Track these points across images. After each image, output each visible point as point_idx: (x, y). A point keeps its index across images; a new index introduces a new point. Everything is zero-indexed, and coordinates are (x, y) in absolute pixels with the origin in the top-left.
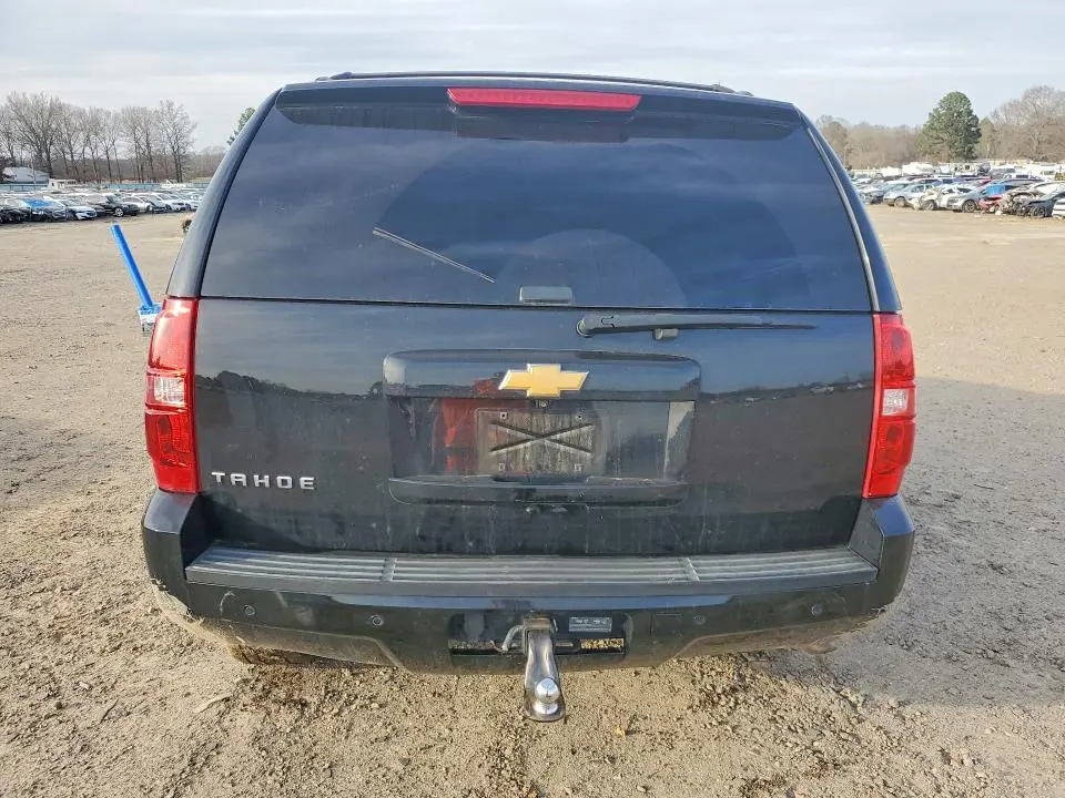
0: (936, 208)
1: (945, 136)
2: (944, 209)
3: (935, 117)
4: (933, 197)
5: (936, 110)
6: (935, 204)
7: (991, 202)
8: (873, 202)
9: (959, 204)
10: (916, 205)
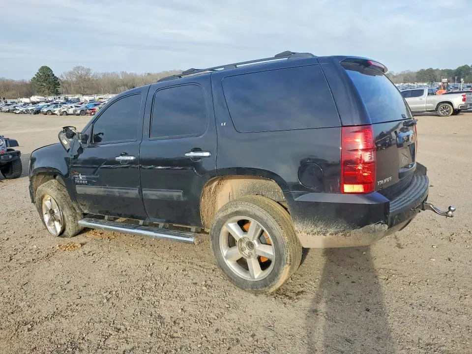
0: (67, 114)
1: (45, 84)
2: (72, 114)
3: (38, 75)
4: (65, 110)
5: (38, 73)
6: (66, 113)
7: (91, 111)
8: (35, 114)
9: (79, 112)
10: (59, 114)
